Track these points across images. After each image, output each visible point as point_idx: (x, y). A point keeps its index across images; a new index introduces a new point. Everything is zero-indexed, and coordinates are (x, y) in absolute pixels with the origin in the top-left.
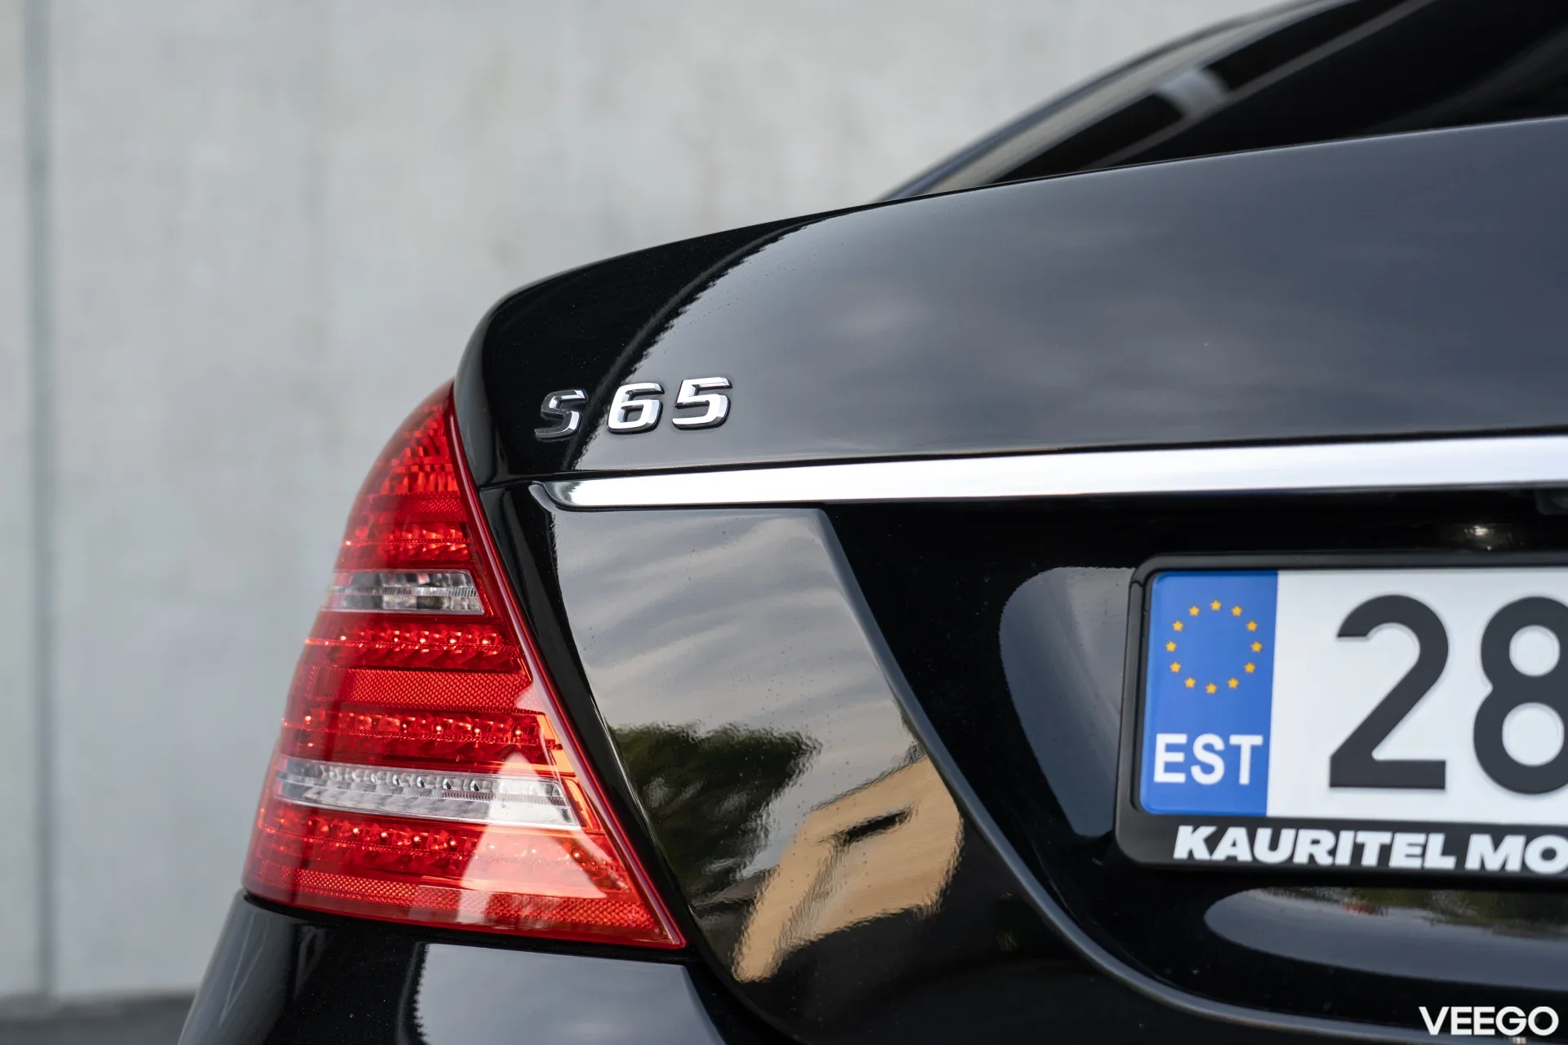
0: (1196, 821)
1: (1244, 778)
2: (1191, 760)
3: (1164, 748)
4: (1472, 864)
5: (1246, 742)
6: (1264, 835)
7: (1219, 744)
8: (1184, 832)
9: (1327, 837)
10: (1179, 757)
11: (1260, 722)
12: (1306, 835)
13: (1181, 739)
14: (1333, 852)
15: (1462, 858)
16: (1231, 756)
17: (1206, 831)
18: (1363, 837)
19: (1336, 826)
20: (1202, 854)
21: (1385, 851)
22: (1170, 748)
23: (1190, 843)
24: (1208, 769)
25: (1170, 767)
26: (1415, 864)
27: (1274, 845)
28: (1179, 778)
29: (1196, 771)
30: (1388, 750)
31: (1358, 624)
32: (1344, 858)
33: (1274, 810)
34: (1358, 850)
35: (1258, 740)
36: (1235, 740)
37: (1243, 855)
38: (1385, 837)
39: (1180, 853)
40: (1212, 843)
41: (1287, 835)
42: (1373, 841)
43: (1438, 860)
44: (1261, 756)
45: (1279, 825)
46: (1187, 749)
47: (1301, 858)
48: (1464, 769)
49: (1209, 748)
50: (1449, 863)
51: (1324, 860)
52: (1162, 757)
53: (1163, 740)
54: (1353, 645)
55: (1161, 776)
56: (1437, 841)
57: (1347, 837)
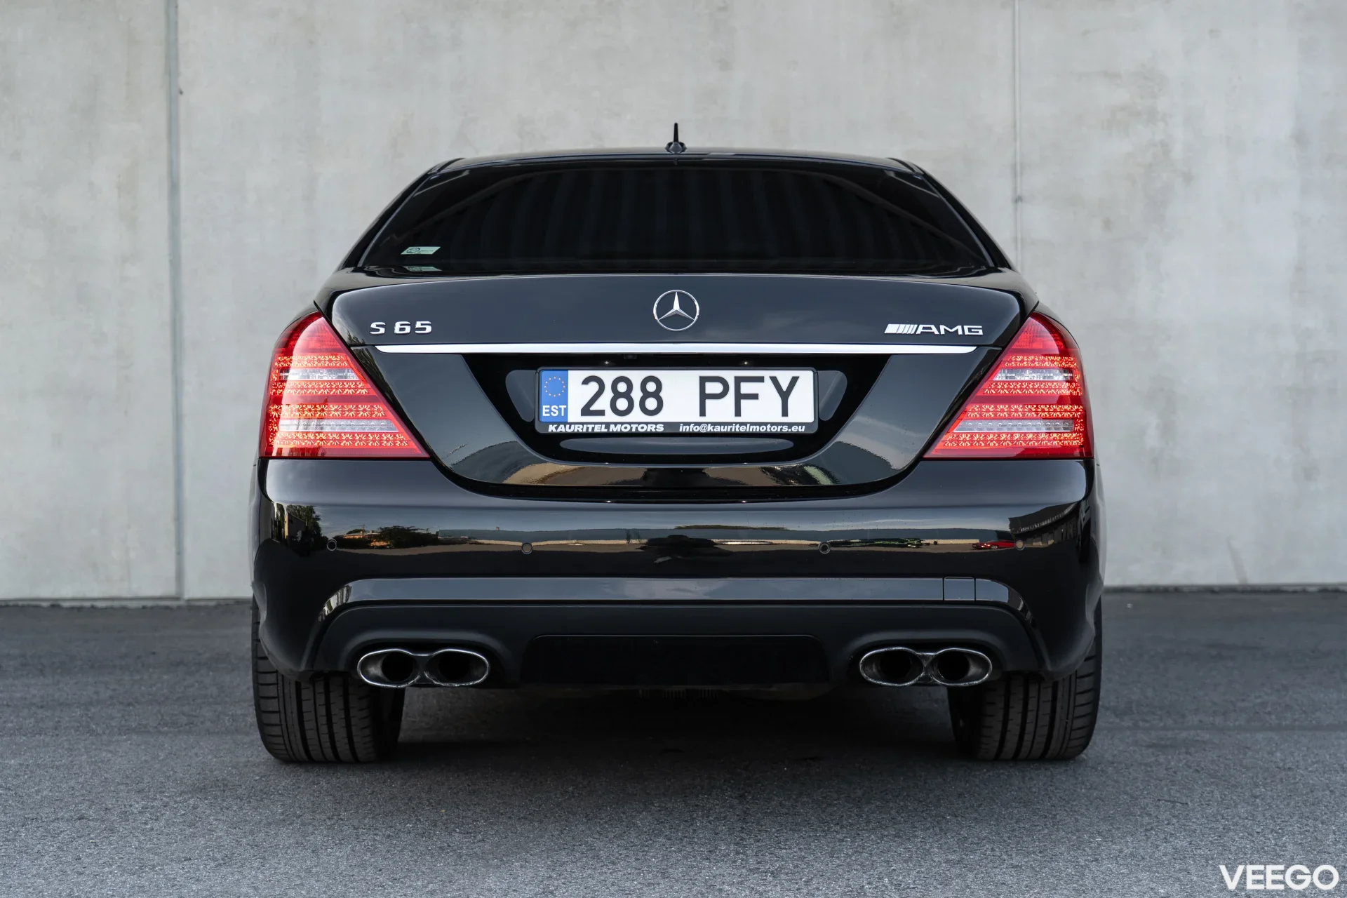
0: (553, 423)
1: (563, 415)
2: (551, 411)
3: (545, 409)
4: (611, 430)
5: (563, 407)
6: (568, 426)
7: (557, 407)
8: (551, 426)
9: (581, 426)
10: (548, 410)
11: (566, 403)
12: (577, 426)
13: (548, 406)
14: (582, 429)
15: (609, 429)
16: (559, 410)
17: (555, 426)
18: (588, 426)
19: (583, 424)
20: (554, 430)
21: (593, 428)
22: (546, 408)
23: (552, 429)
24: (555, 413)
25: (546, 413)
26: (599, 431)
27: (570, 428)
28: (548, 415)
29: (552, 413)
30: (593, 408)
31: (586, 382)
32: (585, 430)
33: (569, 421)
34: (588, 428)
35: (565, 406)
36: (560, 406)
37: (564, 430)
38: (593, 426)
39: (550, 431)
40: (556, 428)
41: (573, 426)
42: (590, 427)
43: (604, 430)
44: (566, 410)
45: (571, 424)
46: (550, 409)
47: (576, 431)
48: (609, 411)
49: (555, 408)
50: (606, 430)
51: (581, 431)
52: (544, 410)
53: (544, 407)
54: (585, 386)
55: (544, 415)
56: (604, 426)
57: (585, 426)
